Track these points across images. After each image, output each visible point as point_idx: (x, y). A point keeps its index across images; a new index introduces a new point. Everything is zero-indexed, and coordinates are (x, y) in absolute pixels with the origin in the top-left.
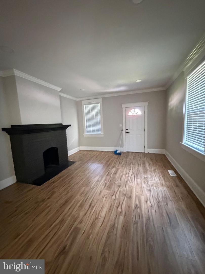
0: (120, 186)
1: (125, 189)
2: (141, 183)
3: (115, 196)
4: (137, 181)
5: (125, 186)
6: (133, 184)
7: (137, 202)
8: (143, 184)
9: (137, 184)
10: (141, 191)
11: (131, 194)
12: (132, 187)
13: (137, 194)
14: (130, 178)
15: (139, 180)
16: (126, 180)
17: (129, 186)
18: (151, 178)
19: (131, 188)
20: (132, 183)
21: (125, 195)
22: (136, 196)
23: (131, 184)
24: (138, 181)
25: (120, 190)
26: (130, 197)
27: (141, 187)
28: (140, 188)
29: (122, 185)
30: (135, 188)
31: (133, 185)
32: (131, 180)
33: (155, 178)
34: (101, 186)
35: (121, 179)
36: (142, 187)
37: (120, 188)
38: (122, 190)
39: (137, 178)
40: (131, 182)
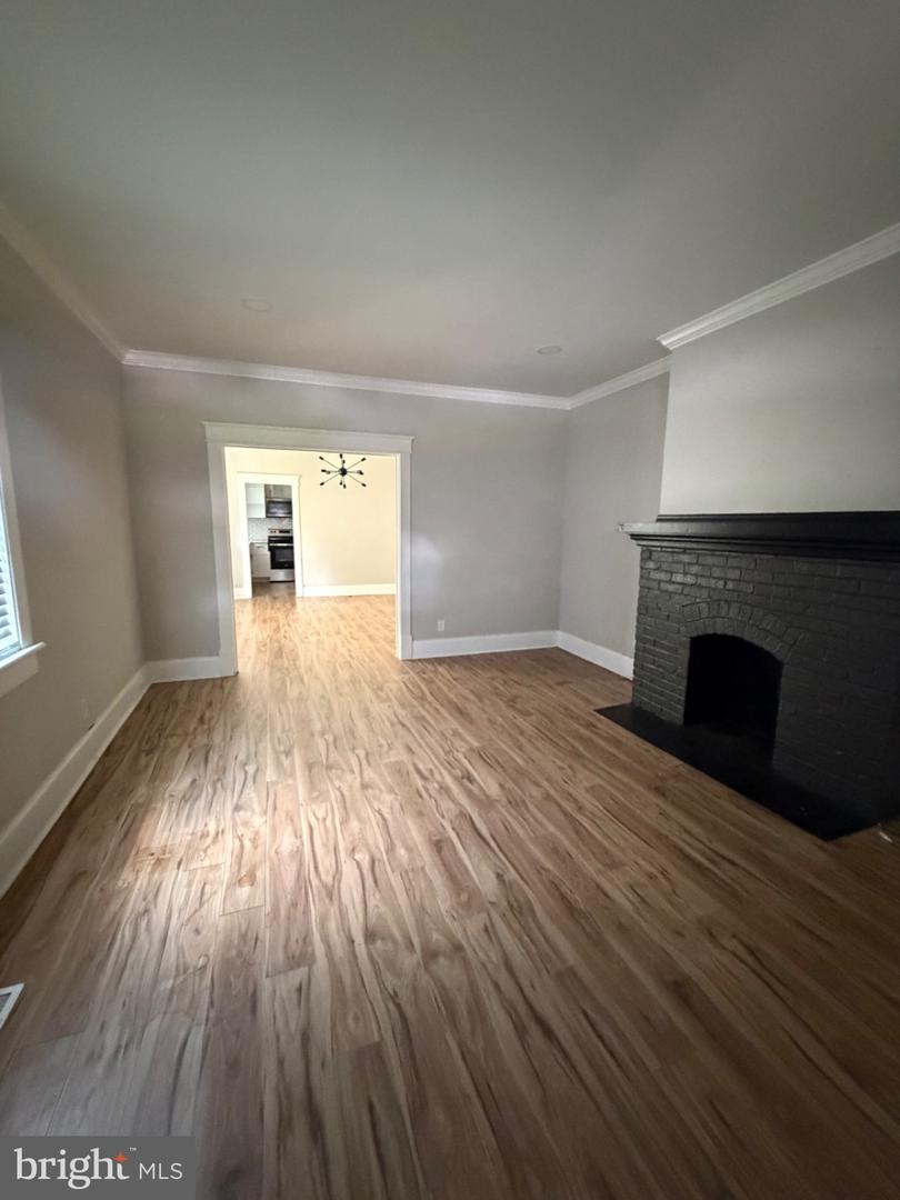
0: (364, 787)
1: (337, 783)
2: (274, 831)
3: (358, 756)
4: (297, 835)
5: (343, 795)
6: (313, 814)
7: (286, 762)
8: (265, 831)
9: (292, 820)
10: (275, 795)
11: (310, 776)
12: (313, 800)
13: (290, 781)
14: (341, 846)
15: (287, 843)
16: (355, 824)
17: (327, 799)
18: (207, 889)
19: (315, 794)
20: (317, 819)
21: (329, 768)
22: (292, 774)
23: (321, 814)
24: (293, 839)
25: (353, 776)
26: (310, 767)
27: (275, 808)
28: (279, 806)
29: (358, 794)
30: (301, 798)
31: (314, 807)
32: (327, 830)
33: (178, 901)
34: (431, 766)
35: (381, 822)
36: (270, 812)
37: (359, 779)
38: (349, 777)
39: (297, 854)
40: (324, 819)
